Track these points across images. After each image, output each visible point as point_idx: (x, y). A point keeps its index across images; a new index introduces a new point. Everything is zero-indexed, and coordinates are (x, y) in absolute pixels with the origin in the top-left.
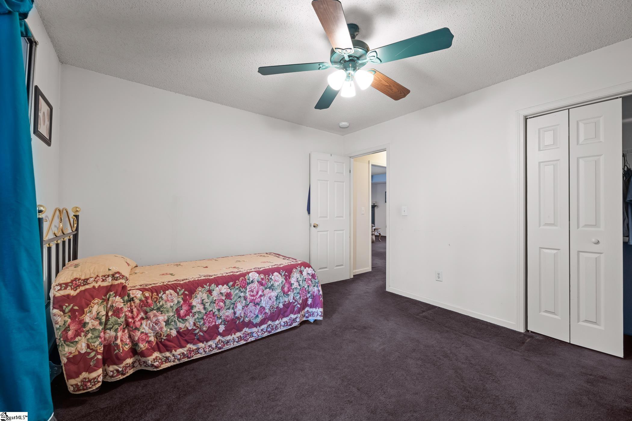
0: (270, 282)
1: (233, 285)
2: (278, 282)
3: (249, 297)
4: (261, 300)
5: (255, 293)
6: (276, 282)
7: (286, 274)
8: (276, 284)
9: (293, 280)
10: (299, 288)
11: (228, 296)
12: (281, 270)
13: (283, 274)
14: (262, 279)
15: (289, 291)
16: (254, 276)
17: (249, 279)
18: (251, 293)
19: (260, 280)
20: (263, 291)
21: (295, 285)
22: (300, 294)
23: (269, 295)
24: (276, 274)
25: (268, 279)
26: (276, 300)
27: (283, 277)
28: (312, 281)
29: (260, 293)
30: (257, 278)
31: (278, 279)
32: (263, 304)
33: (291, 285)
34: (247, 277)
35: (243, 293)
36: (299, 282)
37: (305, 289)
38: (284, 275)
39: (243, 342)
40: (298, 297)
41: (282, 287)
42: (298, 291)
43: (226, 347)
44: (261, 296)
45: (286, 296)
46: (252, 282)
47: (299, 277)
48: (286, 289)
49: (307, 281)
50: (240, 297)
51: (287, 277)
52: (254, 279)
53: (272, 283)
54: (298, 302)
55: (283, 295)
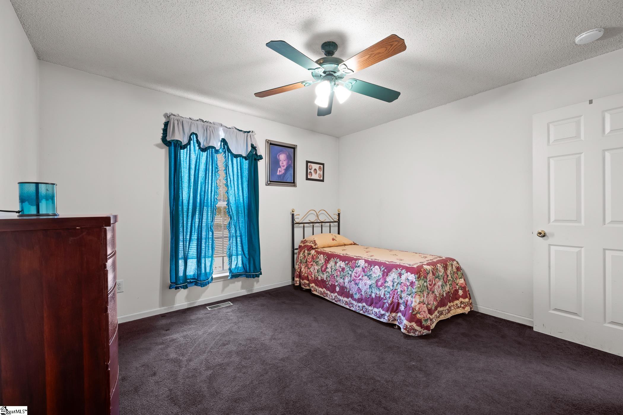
0: (370, 272)
1: (347, 264)
2: (376, 274)
3: (353, 275)
4: (359, 282)
5: (357, 275)
6: (374, 274)
7: (385, 270)
8: (374, 275)
9: (389, 279)
10: (392, 288)
11: (343, 269)
12: (382, 266)
13: (382, 269)
14: (366, 267)
15: (381, 286)
16: (362, 263)
17: (357, 264)
18: (356, 274)
19: (364, 267)
20: (363, 276)
21: (389, 284)
22: (390, 294)
23: (365, 282)
24: (377, 267)
25: (369, 268)
26: (370, 288)
27: (381, 272)
28: (408, 288)
29: (360, 277)
30: (363, 265)
31: (377, 272)
32: (360, 286)
33: (385, 282)
34: (357, 262)
35: (351, 272)
36: (394, 283)
37: (397, 292)
38: (383, 271)
39: (347, 307)
40: (388, 296)
41: (377, 280)
42: (389, 290)
43: (339, 303)
44: (360, 279)
45: (378, 289)
46: (359, 266)
47: (396, 278)
48: (380, 283)
49: (402, 285)
50: (349, 273)
51: (385, 274)
52: (361, 265)
53: (370, 273)
54: (387, 301)
55: (375, 287)
